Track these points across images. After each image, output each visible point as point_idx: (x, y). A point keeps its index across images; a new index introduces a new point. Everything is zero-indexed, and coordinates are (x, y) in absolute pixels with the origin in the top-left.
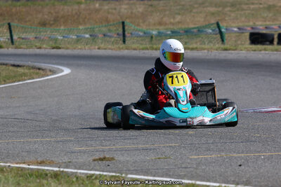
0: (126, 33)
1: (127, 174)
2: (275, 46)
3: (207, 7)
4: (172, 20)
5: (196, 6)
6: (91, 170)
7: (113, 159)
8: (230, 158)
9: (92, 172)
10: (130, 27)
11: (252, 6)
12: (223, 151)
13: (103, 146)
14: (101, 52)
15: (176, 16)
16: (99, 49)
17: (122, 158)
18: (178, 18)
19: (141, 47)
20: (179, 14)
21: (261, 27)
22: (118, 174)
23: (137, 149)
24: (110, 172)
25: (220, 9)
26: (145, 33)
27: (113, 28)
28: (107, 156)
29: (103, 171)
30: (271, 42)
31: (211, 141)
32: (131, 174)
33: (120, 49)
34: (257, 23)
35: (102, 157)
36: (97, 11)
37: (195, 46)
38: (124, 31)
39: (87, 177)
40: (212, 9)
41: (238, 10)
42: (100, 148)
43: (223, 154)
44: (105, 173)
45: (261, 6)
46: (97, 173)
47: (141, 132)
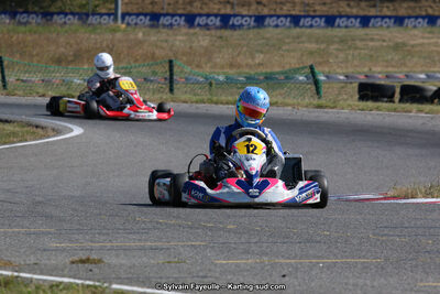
1: (111, 283)
2: (397, 105)
3: (303, 42)
4: (250, 61)
5: (287, 41)
7: (100, 261)
11: (371, 44)
15: (257, 55)
17: (114, 261)
18: (259, 58)
19: (194, 98)
20: (262, 52)
21: (380, 76)
23: (142, 249)
25: (323, 46)
26: (206, 78)
27: (159, 69)
28: (93, 257)
30: (391, 98)
31: (255, 240)
34: (374, 69)
35: (84, 258)
36: (140, 43)
37: (274, 100)
38: (171, 74)
39: (51, 287)
40: (313, 46)
41: (350, 48)
43: (265, 259)
45: (385, 44)
47: (157, 223)
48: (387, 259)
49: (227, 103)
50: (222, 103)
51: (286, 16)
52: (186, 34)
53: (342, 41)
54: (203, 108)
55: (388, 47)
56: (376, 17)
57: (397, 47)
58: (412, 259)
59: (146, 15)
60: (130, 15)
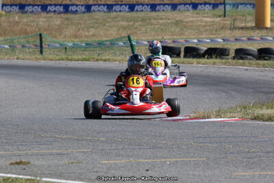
0: (43, 44)
1: (41, 178)
2: (182, 59)
3: (119, 21)
4: (87, 34)
5: (109, 20)
6: (8, 173)
7: (28, 163)
8: (138, 164)
9: (9, 175)
10: (47, 39)
11: (161, 21)
12: (132, 157)
13: (20, 150)
14: (20, 62)
15: (91, 29)
16: (17, 59)
17: (37, 163)
18: (92, 31)
19: (57, 58)
20: (93, 27)
21: (169, 41)
22: (33, 178)
23: (52, 154)
24: (25, 175)
25: (131, 23)
26: (61, 45)
27: (31, 40)
28: (23, 160)
29: (19, 175)
30: (178, 55)
31: (121, 148)
32: (46, 177)
33: (37, 59)
34: (165, 37)
35: (18, 161)
36: (17, 23)
37: (107, 57)
38: (41, 43)
39: (4, 180)
40: (124, 24)
41: (148, 24)
42: (17, 152)
43: (132, 159)
44: (21, 177)
45: (169, 21)
46: (14, 176)
47: (55, 137)
48: (208, 158)
49: (78, 60)
50: (75, 60)
51: (104, 5)
52: (46, 17)
53: (143, 20)
54: (63, 64)
55: (172, 23)
56: (160, 5)
57: (177, 23)
58: (223, 158)
59: (16, 5)
60: (6, 5)
